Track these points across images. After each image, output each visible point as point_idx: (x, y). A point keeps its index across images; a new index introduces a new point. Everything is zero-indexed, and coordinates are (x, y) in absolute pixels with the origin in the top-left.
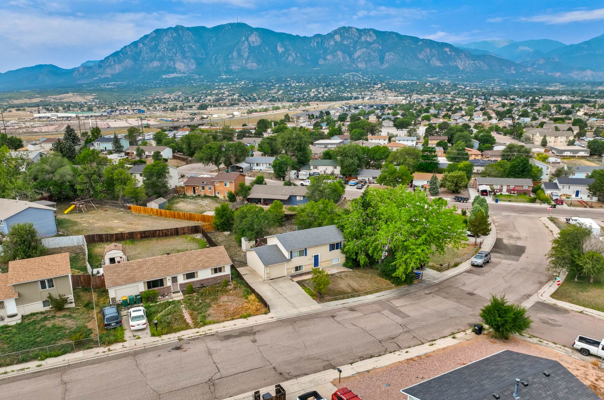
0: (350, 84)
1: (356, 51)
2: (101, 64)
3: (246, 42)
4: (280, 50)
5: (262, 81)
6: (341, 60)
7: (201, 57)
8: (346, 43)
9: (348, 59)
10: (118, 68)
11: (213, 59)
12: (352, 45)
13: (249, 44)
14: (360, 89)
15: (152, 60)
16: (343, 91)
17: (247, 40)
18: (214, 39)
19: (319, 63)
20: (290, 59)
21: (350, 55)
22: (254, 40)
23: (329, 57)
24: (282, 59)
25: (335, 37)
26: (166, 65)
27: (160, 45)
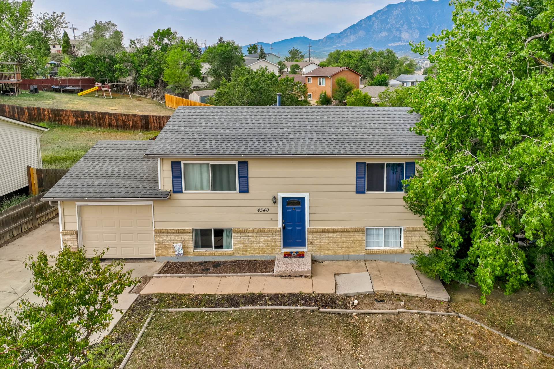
2: (340, 36)
7: (425, 27)
10: (353, 38)
11: (436, 29)
15: (381, 31)
18: (440, 11)
26: (393, 35)
27: (390, 17)
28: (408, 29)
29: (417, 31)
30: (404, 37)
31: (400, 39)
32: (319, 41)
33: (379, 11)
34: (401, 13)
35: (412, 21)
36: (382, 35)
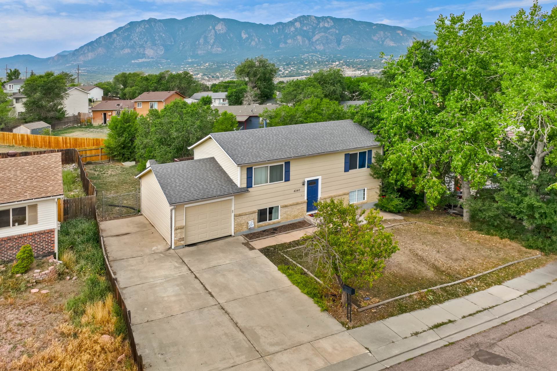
0: (309, 63)
1: (315, 35)
2: (75, 53)
3: (213, 31)
4: (244, 36)
5: (226, 62)
6: (301, 43)
7: (170, 44)
8: (305, 29)
9: (307, 41)
10: (90, 56)
12: (311, 30)
13: (216, 32)
14: (319, 66)
15: (123, 48)
16: (302, 69)
17: (214, 29)
18: (183, 29)
19: (280, 46)
20: (253, 43)
21: (309, 39)
22: (220, 28)
23: (289, 41)
24: (245, 44)
25: (296, 24)
26: (136, 51)
27: (133, 35)
28: (152, 46)
29: (162, 48)
30: (148, 54)
31: (144, 56)
33: (120, 28)
35: (157, 38)
36: (125, 52)
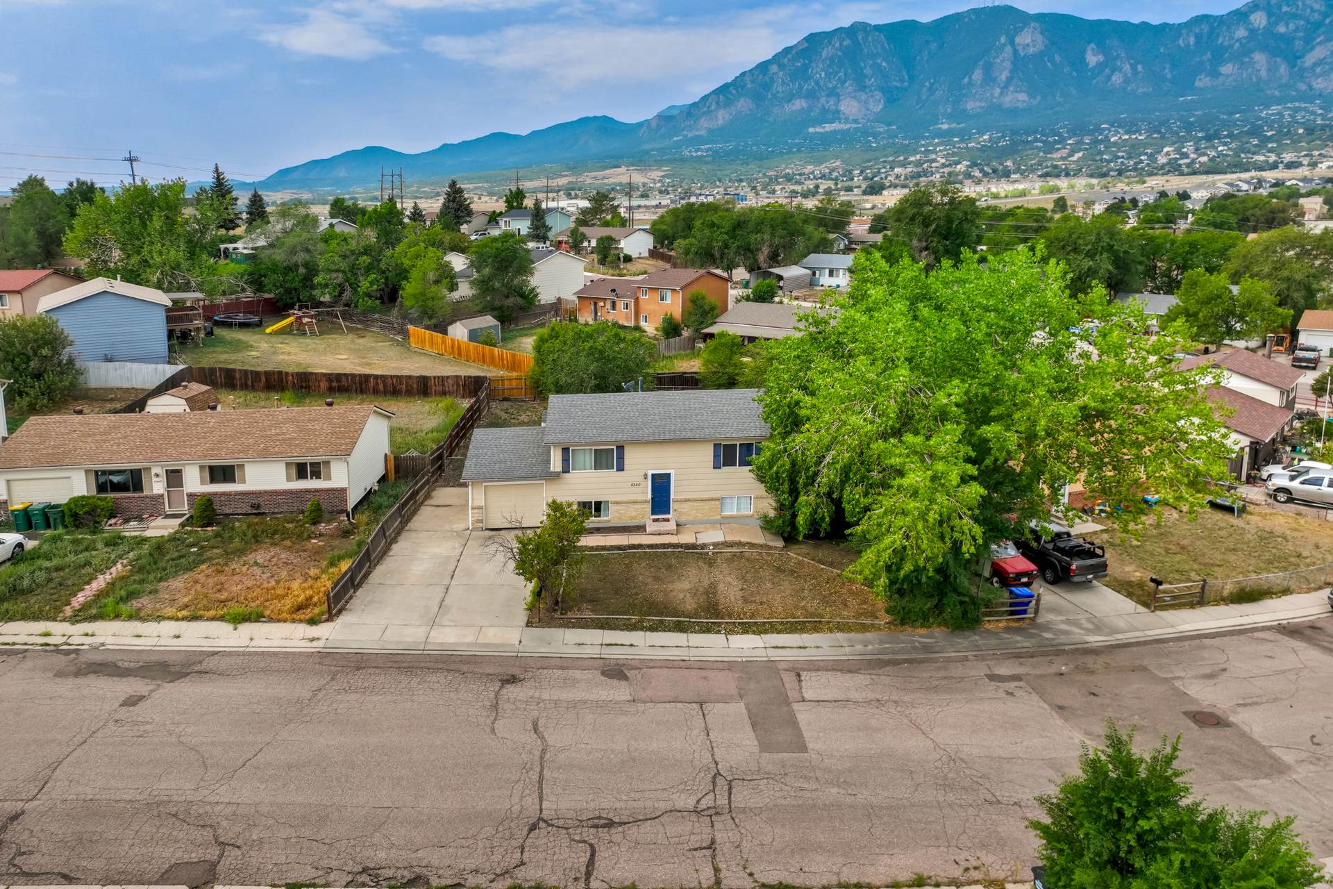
0: (1279, 132)
1: (1312, 49)
2: (693, 111)
3: (1008, 49)
4: (1092, 59)
5: (1036, 132)
6: (1263, 73)
7: (898, 85)
8: (1282, 29)
9: (1283, 69)
10: (722, 117)
11: (925, 89)
12: (1301, 34)
13: (1015, 52)
14: (1308, 143)
15: (790, 98)
16: (1253, 149)
17: (1012, 43)
18: (934, 46)
19: (1197, 84)
20: (1117, 79)
21: (1293, 59)
22: (1028, 41)
23: (1227, 69)
24: (1095, 81)
25: (1252, 17)
26: (820, 106)
27: (814, 65)
28: (855, 91)
29: (878, 95)
30: (847, 112)
31: (836, 116)
32: (641, 125)
33: (787, 50)
34: (839, 53)
35: (868, 71)
36: (794, 108)
